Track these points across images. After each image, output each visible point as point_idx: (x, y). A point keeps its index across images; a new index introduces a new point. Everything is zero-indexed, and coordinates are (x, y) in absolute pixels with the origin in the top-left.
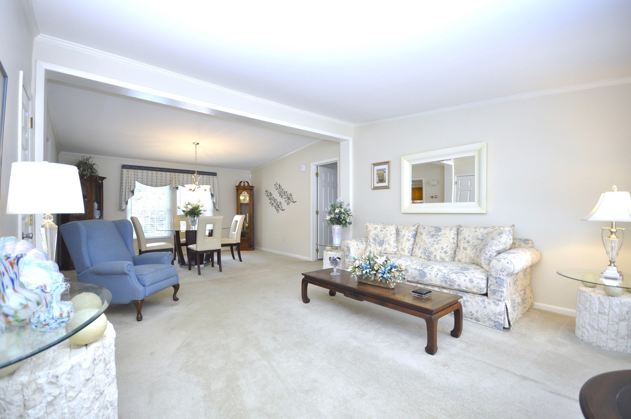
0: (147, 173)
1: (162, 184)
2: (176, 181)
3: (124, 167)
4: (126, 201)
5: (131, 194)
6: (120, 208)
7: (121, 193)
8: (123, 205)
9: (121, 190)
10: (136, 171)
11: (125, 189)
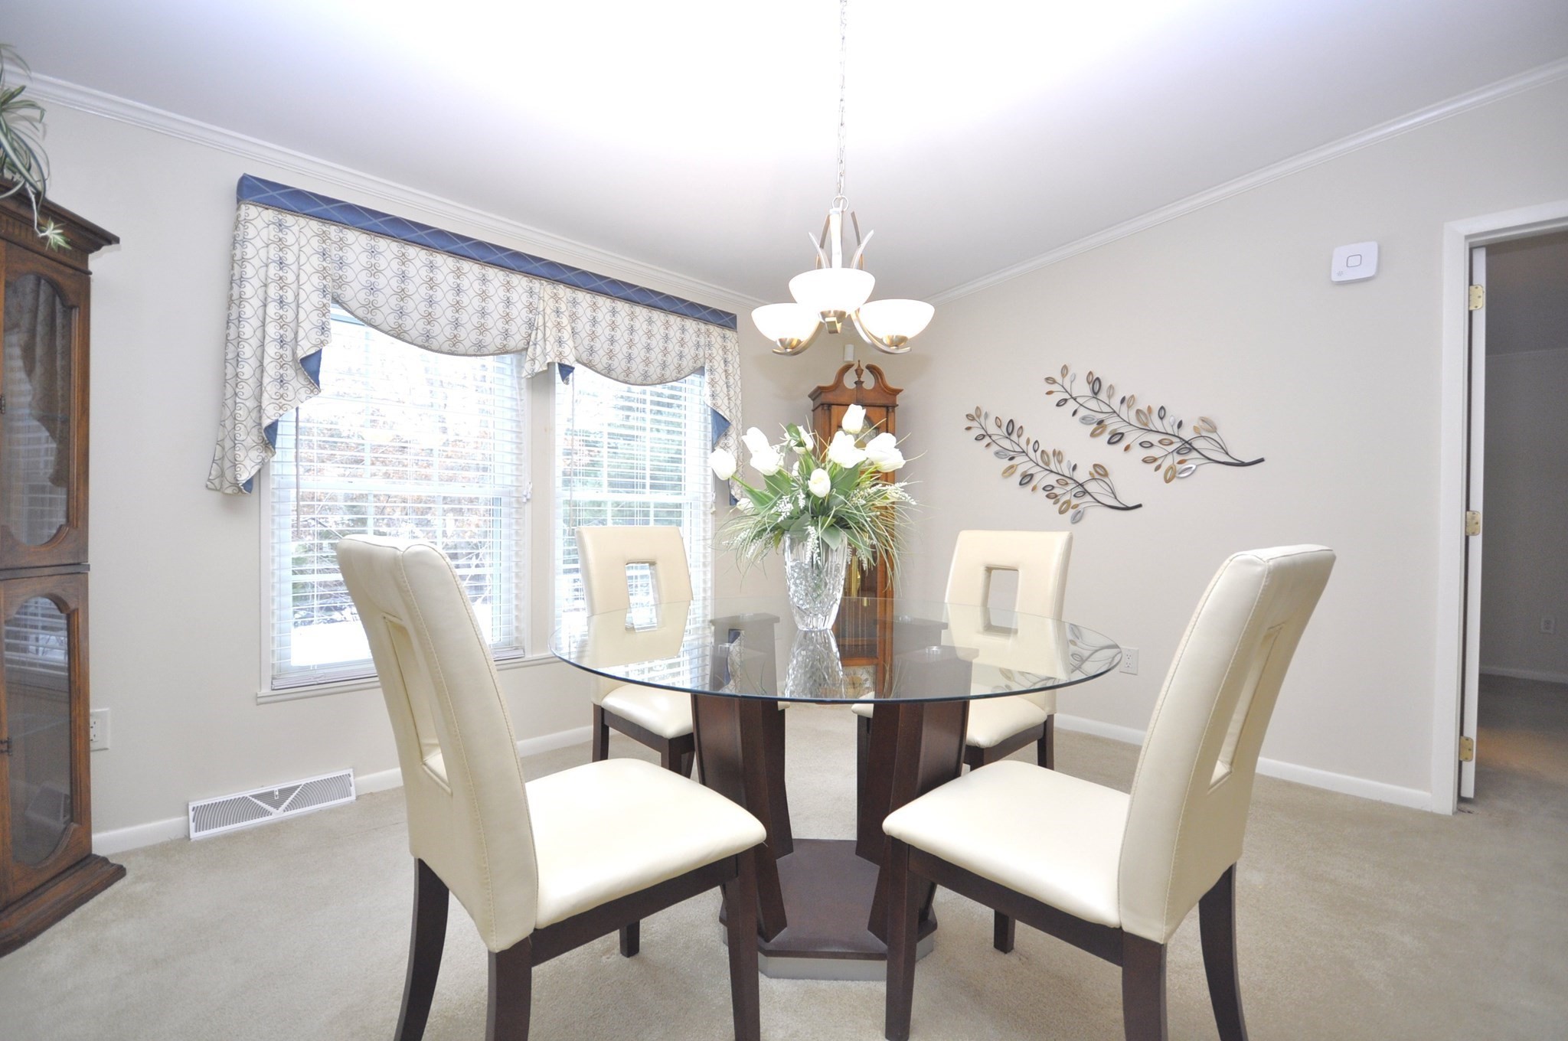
0: (403, 259)
1: (487, 339)
2: (559, 326)
3: (251, 190)
4: (266, 422)
5: (297, 382)
6: (222, 475)
7: (230, 370)
8: (241, 454)
9: (231, 348)
10: (333, 230)
11: (255, 342)
